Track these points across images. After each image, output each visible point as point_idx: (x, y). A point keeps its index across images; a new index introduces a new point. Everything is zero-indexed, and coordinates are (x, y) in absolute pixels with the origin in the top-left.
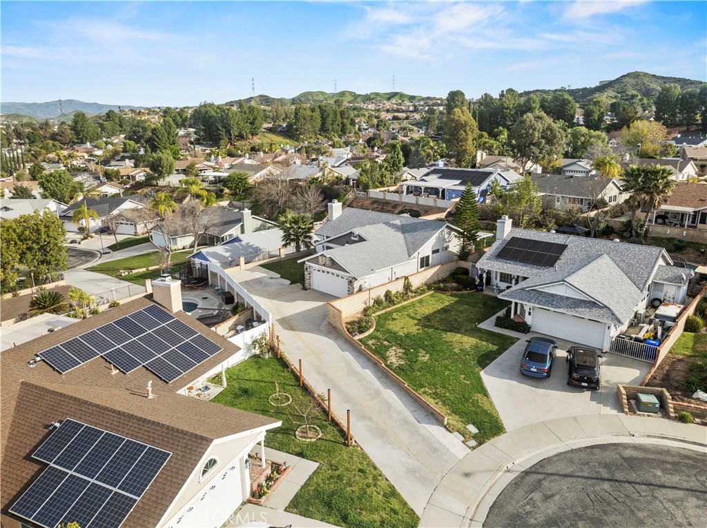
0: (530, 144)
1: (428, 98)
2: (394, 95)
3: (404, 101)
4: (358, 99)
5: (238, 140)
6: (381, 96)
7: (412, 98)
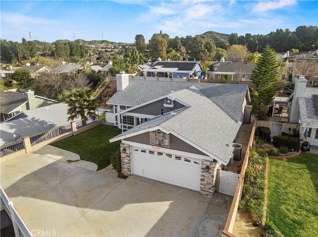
0: (199, 52)
1: (119, 43)
2: (102, 42)
3: (109, 44)
4: (86, 43)
5: (23, 60)
6: (97, 42)
7: (112, 43)
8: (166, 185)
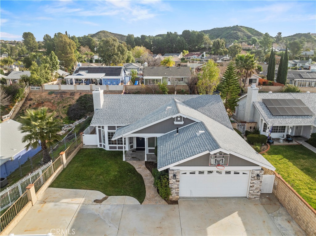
0: (113, 54)
8: (217, 199)
